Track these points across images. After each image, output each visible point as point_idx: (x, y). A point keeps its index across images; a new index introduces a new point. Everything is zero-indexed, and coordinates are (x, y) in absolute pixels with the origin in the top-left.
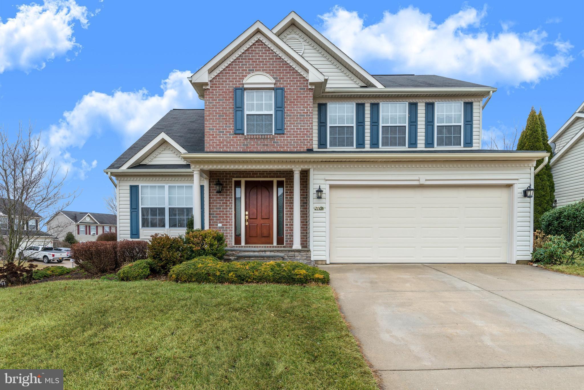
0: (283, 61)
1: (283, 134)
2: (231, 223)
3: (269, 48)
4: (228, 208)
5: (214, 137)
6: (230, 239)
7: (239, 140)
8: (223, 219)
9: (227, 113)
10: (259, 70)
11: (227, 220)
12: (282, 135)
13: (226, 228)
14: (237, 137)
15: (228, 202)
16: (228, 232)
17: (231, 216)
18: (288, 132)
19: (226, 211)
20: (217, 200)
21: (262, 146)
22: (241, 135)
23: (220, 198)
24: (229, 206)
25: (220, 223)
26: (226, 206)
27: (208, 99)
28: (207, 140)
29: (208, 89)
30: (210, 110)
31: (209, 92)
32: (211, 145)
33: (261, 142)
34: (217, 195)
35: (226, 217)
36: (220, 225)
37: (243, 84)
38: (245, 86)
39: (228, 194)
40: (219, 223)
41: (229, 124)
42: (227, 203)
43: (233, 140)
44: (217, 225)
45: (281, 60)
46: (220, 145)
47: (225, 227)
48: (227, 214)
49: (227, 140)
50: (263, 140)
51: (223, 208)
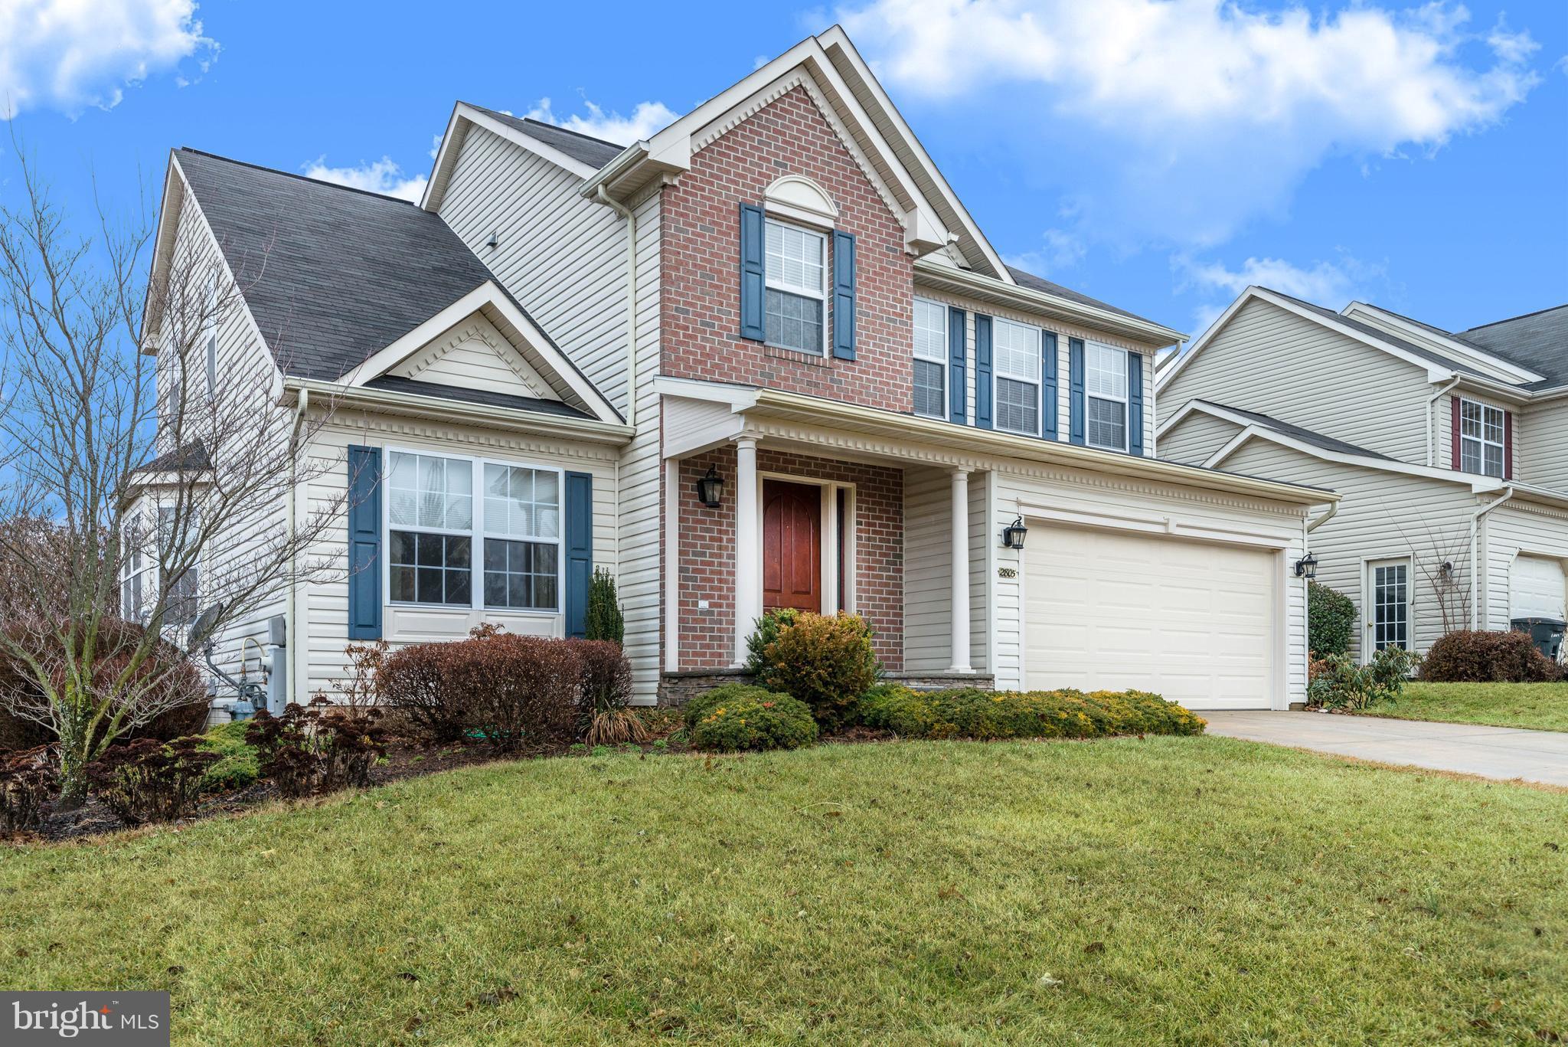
0: (852, 161)
1: (853, 361)
2: (731, 601)
3: (821, 115)
4: (725, 553)
5: (690, 337)
6: (728, 647)
7: (751, 357)
8: (712, 588)
9: (721, 272)
10: (799, 171)
11: (721, 589)
12: (849, 364)
13: (720, 614)
14: (745, 348)
15: (725, 537)
16: (724, 626)
17: (731, 578)
18: (863, 357)
19: (720, 564)
20: (695, 529)
21: (805, 386)
22: (756, 345)
23: (703, 522)
24: (727, 548)
25: (705, 597)
26: (720, 548)
27: (673, 216)
28: (671, 340)
29: (674, 186)
30: (679, 253)
31: (676, 196)
32: (682, 359)
33: (803, 374)
34: (695, 513)
35: (720, 581)
36: (704, 604)
37: (764, 198)
38: (769, 206)
39: (724, 511)
40: (702, 599)
41: (728, 305)
42: (721, 540)
43: (737, 355)
44: (696, 604)
45: (848, 158)
46: (705, 363)
47: (716, 610)
48: (720, 573)
49: (722, 350)
50: (808, 369)
51: (712, 555)
